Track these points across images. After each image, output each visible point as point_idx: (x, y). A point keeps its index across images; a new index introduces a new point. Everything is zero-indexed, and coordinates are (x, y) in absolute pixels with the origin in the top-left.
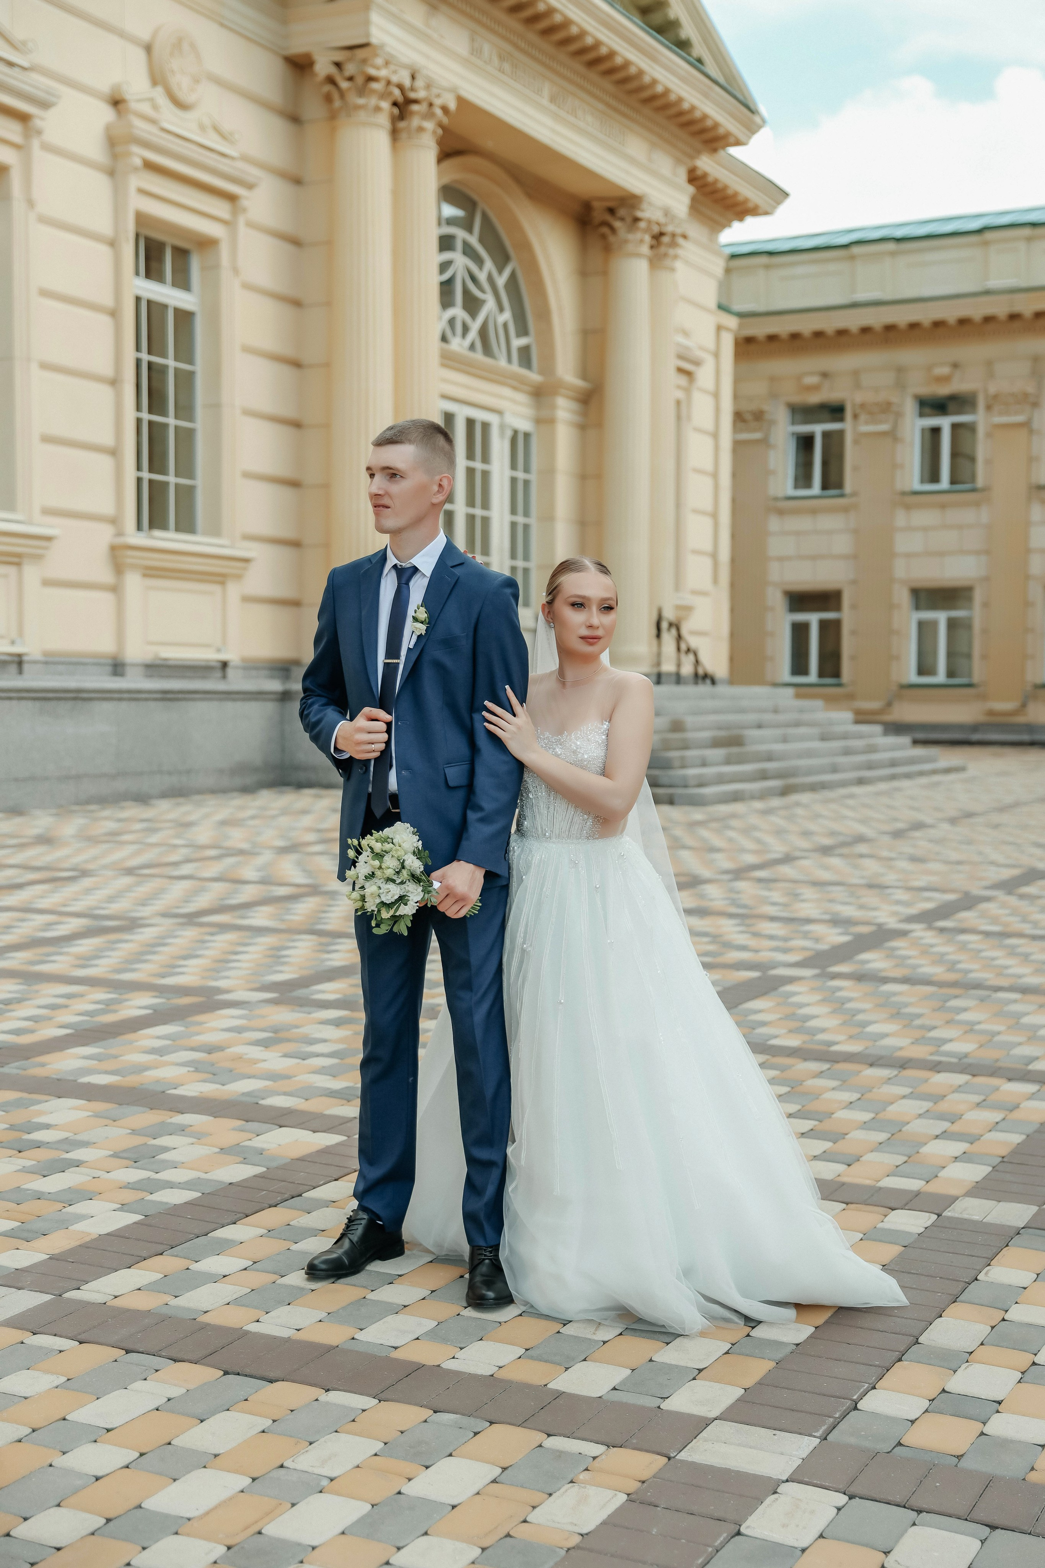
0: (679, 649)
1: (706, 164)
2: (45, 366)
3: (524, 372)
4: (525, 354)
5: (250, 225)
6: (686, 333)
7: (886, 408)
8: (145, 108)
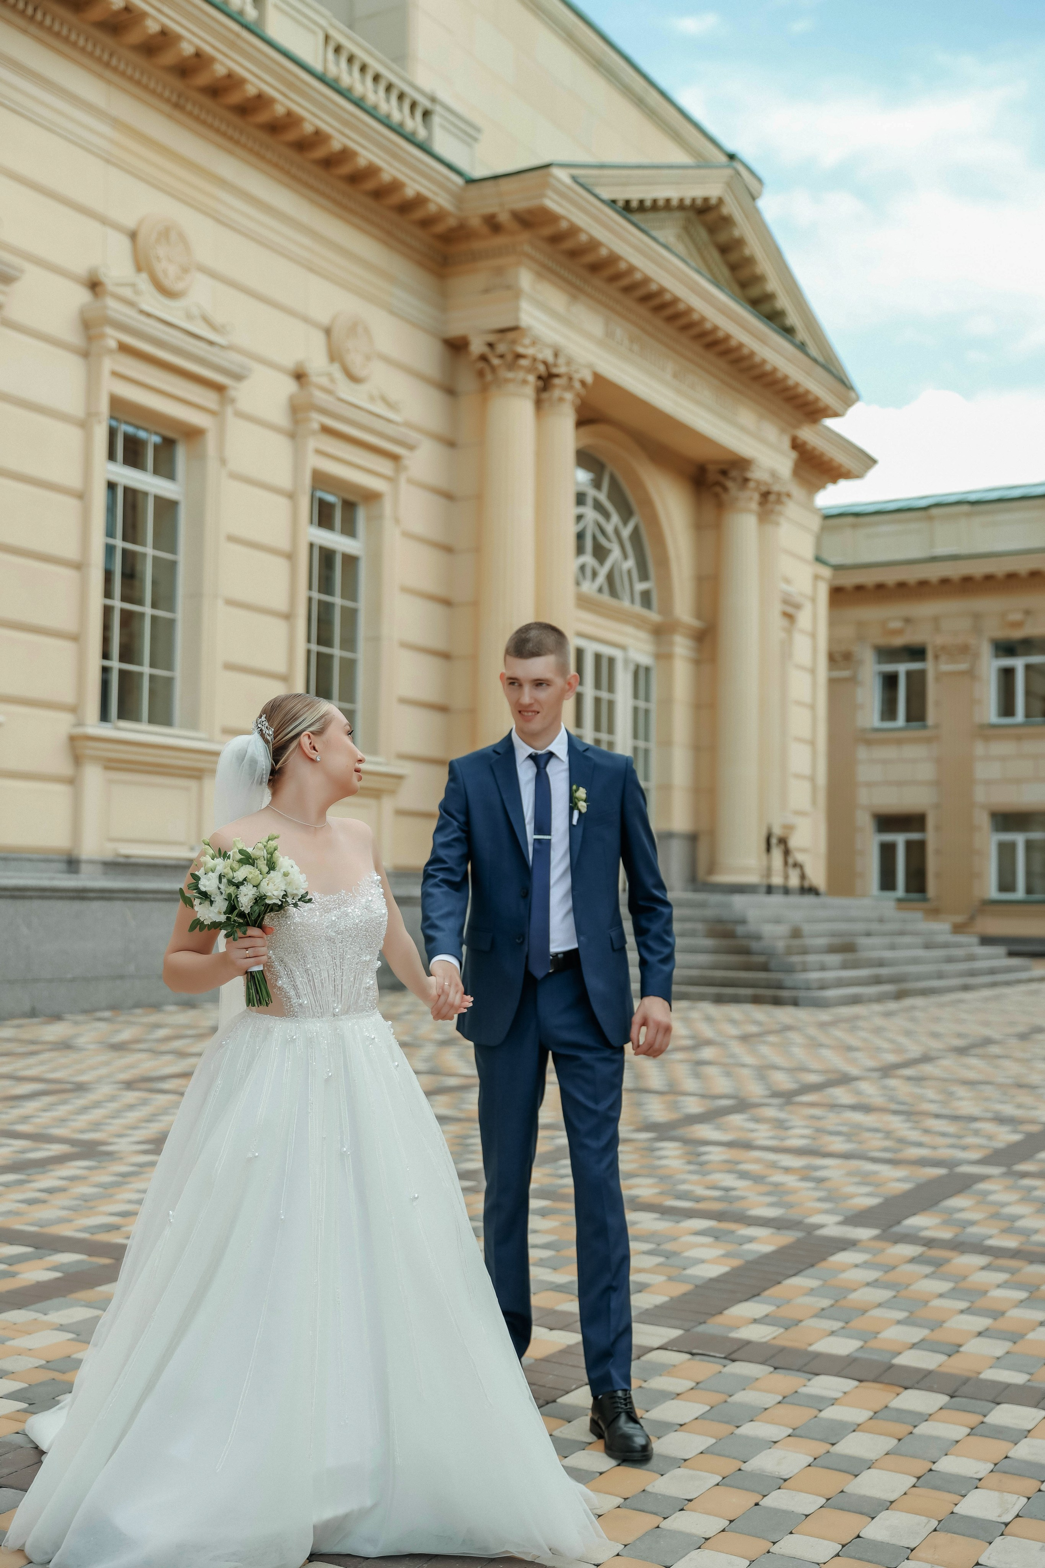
0: (786, 863)
1: (807, 434)
2: (230, 602)
3: (645, 612)
4: (646, 599)
5: (410, 481)
6: (787, 581)
7: (964, 650)
8: (324, 381)
